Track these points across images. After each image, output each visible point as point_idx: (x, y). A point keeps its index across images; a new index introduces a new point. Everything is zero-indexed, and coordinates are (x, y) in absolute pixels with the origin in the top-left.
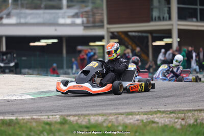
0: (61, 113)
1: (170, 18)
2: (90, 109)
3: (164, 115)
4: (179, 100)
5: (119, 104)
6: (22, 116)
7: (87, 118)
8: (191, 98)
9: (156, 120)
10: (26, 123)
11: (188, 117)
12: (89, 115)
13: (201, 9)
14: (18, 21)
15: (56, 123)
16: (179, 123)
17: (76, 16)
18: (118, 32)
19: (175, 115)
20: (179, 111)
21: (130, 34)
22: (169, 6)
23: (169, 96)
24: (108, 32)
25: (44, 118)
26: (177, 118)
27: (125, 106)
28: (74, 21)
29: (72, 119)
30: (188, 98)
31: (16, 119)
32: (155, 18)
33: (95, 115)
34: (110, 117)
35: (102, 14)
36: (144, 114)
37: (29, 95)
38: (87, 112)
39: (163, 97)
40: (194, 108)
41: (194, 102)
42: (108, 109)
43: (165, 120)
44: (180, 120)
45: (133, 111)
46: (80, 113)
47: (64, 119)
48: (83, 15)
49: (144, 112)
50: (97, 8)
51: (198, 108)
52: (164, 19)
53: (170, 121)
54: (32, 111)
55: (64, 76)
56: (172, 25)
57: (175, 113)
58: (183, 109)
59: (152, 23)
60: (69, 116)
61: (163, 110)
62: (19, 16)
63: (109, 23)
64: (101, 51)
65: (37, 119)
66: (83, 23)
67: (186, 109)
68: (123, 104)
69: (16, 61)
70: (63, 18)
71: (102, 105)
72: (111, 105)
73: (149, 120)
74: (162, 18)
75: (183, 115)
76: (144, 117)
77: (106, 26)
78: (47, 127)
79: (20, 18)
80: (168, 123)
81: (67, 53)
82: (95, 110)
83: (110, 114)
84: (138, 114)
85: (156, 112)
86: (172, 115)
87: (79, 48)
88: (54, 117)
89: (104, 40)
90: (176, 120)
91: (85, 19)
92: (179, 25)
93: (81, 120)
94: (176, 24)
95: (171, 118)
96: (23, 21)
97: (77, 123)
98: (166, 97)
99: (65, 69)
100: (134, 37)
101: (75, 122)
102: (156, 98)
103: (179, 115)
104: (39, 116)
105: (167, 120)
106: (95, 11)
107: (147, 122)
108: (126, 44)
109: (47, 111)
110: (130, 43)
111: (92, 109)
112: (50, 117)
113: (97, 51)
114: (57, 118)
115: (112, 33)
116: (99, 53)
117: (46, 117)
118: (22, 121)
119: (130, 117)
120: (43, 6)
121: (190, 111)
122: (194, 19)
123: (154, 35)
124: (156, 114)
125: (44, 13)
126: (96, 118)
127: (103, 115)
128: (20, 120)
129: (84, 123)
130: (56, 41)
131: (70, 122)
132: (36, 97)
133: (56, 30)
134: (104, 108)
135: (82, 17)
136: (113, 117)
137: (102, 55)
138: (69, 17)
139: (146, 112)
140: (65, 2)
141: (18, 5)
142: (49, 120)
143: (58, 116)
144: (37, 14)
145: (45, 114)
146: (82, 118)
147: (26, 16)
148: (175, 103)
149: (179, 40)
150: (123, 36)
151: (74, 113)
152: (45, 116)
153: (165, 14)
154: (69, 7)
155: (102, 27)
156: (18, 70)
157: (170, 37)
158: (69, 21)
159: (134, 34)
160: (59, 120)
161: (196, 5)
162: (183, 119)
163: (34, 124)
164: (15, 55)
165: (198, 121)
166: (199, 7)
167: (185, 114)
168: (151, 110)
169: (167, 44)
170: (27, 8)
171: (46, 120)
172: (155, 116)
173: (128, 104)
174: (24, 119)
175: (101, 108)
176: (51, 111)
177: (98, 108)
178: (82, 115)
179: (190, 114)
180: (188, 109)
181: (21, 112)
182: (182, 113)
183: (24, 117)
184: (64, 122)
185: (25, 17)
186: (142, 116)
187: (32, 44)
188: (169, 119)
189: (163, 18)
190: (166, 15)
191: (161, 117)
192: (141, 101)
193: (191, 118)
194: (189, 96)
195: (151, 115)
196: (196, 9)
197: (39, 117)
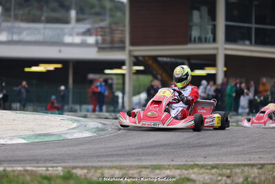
0: (64, 164)
1: (214, 40)
2: (103, 159)
3: (203, 170)
4: (224, 150)
5: (143, 154)
6: (12, 167)
7: (99, 171)
8: (240, 148)
9: (193, 176)
10: (18, 176)
11: (236, 174)
12: (101, 167)
13: (256, 29)
14: (10, 38)
15: (58, 177)
16: (223, 182)
17: (88, 33)
18: (144, 57)
19: (218, 171)
20: (224, 165)
21: (160, 59)
22: (214, 23)
23: (211, 145)
24: (130, 55)
25: (41, 170)
26: (220, 175)
27: (151, 157)
28: (85, 40)
29: (79, 172)
30: (236, 149)
31: (4, 171)
32: (195, 38)
33: (111, 168)
34: (131, 172)
35: (123, 31)
36: (176, 169)
37: (22, 138)
38: (100, 164)
39: (202, 146)
40: (243, 163)
41: (243, 154)
42: (128, 160)
43: (204, 178)
44: (225, 178)
45: (161, 163)
46: (90, 164)
47: (69, 172)
48: (97, 32)
49: (176, 165)
50: (116, 23)
51: (249, 162)
52: (206, 41)
53: (211, 179)
54: (25, 160)
55: (70, 113)
56: (217, 49)
57: (218, 169)
58: (228, 163)
59: (190, 46)
60: (75, 168)
61: (202, 163)
62: (10, 31)
63: (133, 43)
64: (121, 81)
65: (32, 171)
66: (97, 43)
67: (233, 163)
68: (149, 154)
69: (5, 92)
70: (71, 35)
71: (120, 155)
72: (133, 155)
73: (183, 177)
74: (203, 40)
75: (229, 171)
76: (177, 173)
77: (128, 47)
78: (46, 182)
79: (12, 33)
80: (208, 181)
81: (75, 82)
82: (111, 161)
83: (131, 167)
84: (169, 167)
85: (192, 167)
86: (214, 171)
87: (91, 76)
88: (55, 168)
89: (124, 67)
90: (220, 178)
91: (99, 38)
92: (226, 49)
93: (91, 174)
94: (222, 48)
95: (213, 174)
96: (16, 38)
97: (86, 179)
98: (207, 146)
99: (71, 105)
100: (166, 63)
101: (83, 177)
102: (193, 147)
103: (224, 171)
104: (34, 167)
105: (206, 178)
106: (114, 27)
107: (180, 179)
108: (155, 72)
109: (45, 161)
110: (160, 72)
111: (107, 159)
112: (49, 169)
113: (115, 82)
114: (59, 170)
115: (136, 57)
116: (117, 84)
117: (44, 169)
118: (12, 174)
119: (158, 171)
120: (43, 18)
121: (238, 165)
122: (247, 42)
123: (193, 61)
124: (192, 169)
125: (45, 28)
126: (112, 172)
127: (121, 168)
128: (9, 172)
129: (95, 179)
130: (59, 66)
131: (77, 176)
132: (30, 141)
133: (60, 51)
134: (122, 159)
135: (96, 35)
136: (134, 172)
137: (120, 86)
138: (78, 34)
139: (179, 165)
140: (73, 13)
141: (10, 16)
142: (48, 172)
143: (60, 168)
144: (36, 29)
145: (42, 165)
146: (92, 171)
147: (20, 31)
148: (219, 154)
149: (225, 69)
150: (150, 62)
151: (81, 164)
152: (43, 167)
153: (207, 33)
154: (78, 20)
155: (123, 48)
156: (7, 104)
157: (214, 65)
158: (78, 40)
159: (165, 59)
160: (62, 174)
161: (251, 23)
162: (228, 177)
163: (28, 178)
164: (4, 84)
165: (249, 179)
166: (254, 26)
167: (231, 169)
168: (186, 163)
169: (208, 75)
170: (22, 21)
171: (44, 172)
172: (191, 171)
173: (155, 154)
174: (14, 171)
175: (119, 159)
176: (50, 161)
177: (115, 159)
178: (93, 167)
179: (238, 170)
180: (236, 162)
181: (10, 161)
182: (228, 169)
183: (14, 169)
184: (68, 176)
185: (20, 33)
186: (174, 170)
187: (27, 70)
188: (210, 176)
189: (206, 39)
190: (210, 36)
191: (199, 174)
192: (173, 150)
193: (239, 175)
194: (238, 146)
195: (186, 170)
196: (250, 29)
197: (35, 169)
